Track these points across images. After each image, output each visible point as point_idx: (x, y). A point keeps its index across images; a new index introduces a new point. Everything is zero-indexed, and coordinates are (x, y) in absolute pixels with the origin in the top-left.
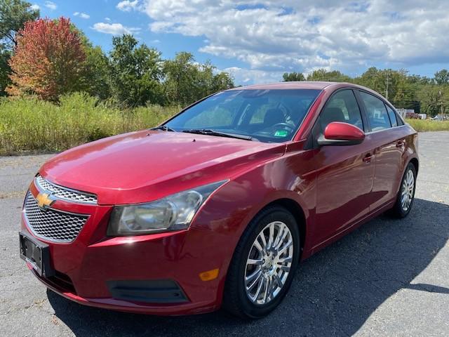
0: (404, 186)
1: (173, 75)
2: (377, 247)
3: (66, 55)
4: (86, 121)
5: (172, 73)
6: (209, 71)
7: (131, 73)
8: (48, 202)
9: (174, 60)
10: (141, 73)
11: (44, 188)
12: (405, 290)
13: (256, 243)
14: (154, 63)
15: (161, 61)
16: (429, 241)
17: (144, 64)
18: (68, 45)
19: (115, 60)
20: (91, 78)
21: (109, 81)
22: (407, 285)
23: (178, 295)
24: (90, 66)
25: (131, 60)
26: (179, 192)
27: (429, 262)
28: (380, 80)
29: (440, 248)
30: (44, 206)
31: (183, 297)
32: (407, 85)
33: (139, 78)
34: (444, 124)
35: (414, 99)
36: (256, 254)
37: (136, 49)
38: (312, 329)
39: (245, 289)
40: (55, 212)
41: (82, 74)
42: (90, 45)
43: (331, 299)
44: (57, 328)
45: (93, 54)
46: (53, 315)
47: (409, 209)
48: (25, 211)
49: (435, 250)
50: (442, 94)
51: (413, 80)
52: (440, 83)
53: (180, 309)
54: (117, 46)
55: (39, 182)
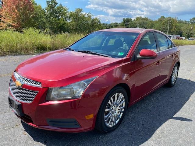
0: (173, 74)
1: (74, 18)
2: (160, 100)
3: (25, 8)
4: (35, 41)
5: (73, 18)
6: (90, 17)
7: (55, 18)
8: (20, 84)
9: (74, 12)
10: (60, 18)
11: (18, 78)
12: (171, 119)
13: (109, 102)
14: (65, 13)
15: (68, 12)
16: (182, 98)
17: (61, 13)
18: (26, 4)
19: (48, 11)
20: (37, 19)
21: (45, 21)
22: (172, 118)
23: (76, 124)
24: (36, 14)
25: (55, 12)
26: (77, 82)
27: (182, 107)
28: (166, 22)
29: (187, 101)
30: (19, 86)
31: (78, 126)
32: (177, 24)
33: (59, 20)
34: (192, 42)
35: (180, 31)
36: (109, 107)
37: (57, 7)
38: (132, 137)
39: (104, 121)
40: (23, 89)
41: (33, 17)
42: (36, 4)
43: (140, 124)
44: (26, 136)
45: (37, 9)
46: (24, 131)
47: (175, 83)
48: (10, 87)
49: (185, 102)
50: (193, 28)
51: (180, 22)
52: (192, 23)
53: (77, 130)
54: (49, 5)
55: (16, 75)
